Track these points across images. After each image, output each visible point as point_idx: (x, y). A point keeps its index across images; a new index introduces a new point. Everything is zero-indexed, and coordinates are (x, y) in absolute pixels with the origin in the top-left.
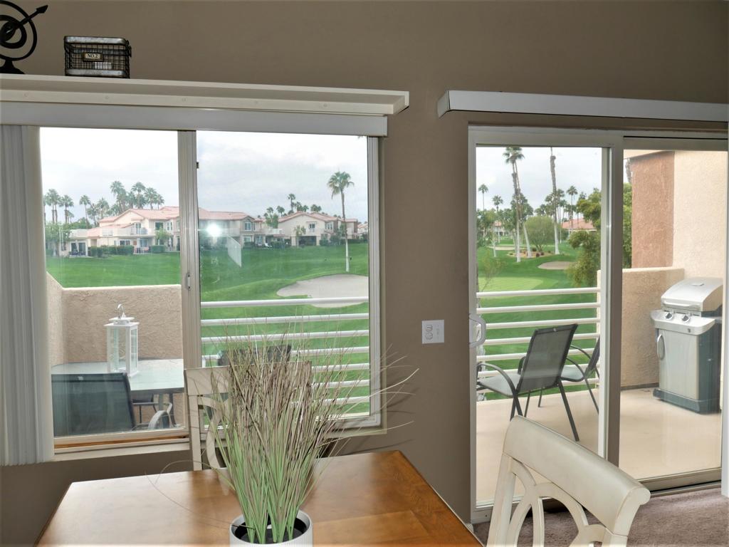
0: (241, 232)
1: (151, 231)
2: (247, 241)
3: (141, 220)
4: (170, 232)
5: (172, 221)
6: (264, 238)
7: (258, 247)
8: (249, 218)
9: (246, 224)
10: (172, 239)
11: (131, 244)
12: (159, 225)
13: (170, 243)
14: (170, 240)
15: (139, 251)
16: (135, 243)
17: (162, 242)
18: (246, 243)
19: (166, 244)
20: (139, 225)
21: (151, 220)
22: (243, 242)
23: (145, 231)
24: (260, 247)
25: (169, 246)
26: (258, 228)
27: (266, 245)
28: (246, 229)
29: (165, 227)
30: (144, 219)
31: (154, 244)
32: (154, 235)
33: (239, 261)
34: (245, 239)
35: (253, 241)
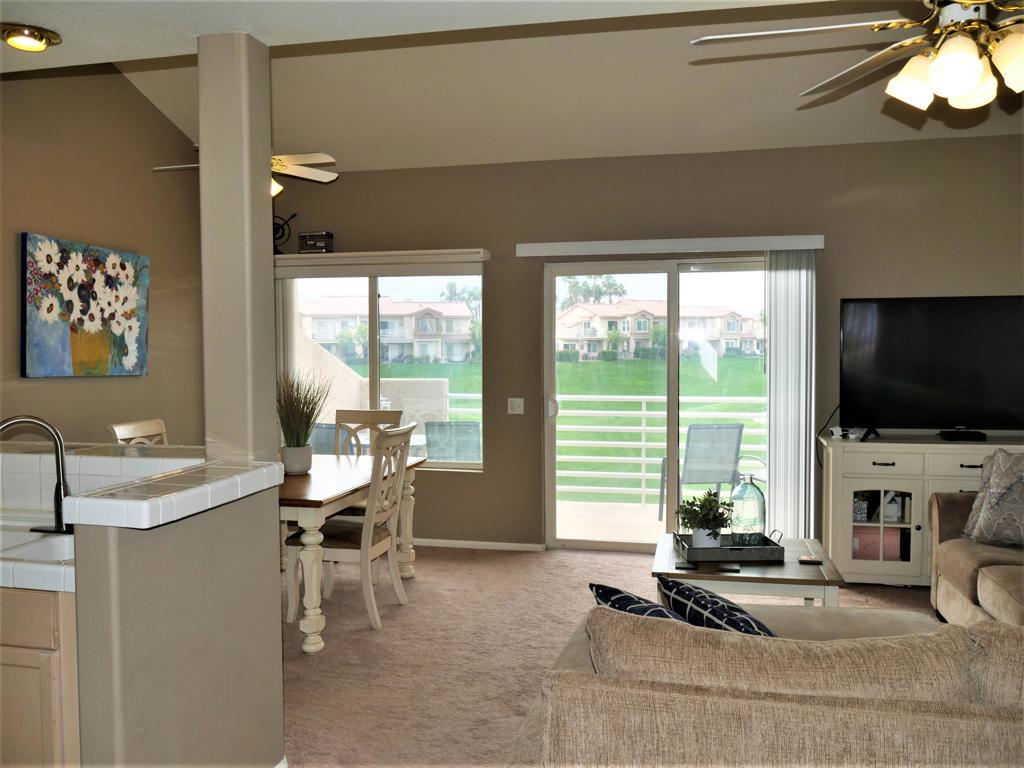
0: (721, 334)
1: (602, 332)
2: (730, 346)
3: (591, 318)
4: (626, 333)
5: (629, 319)
6: (755, 343)
7: (745, 354)
8: (734, 315)
9: (729, 323)
10: (628, 343)
11: (578, 348)
12: (612, 324)
13: (625, 348)
14: (625, 344)
15: (586, 357)
16: (582, 348)
17: (615, 347)
18: (728, 350)
19: (620, 349)
20: (587, 325)
21: (603, 318)
22: (724, 348)
23: (594, 332)
24: (749, 355)
25: (624, 351)
26: (746, 329)
27: (758, 352)
28: (729, 329)
29: (620, 326)
30: (595, 316)
31: (605, 349)
32: (606, 337)
33: (714, 375)
34: (727, 343)
35: (738, 346)
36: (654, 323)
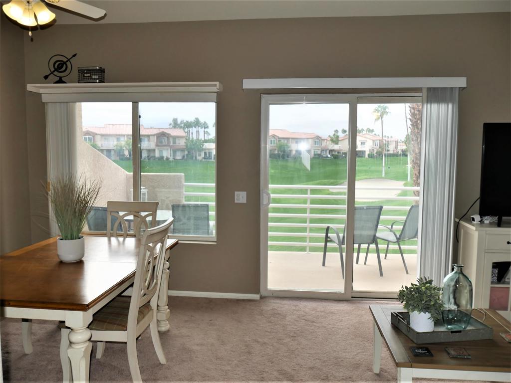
0: (312, 147)
2: (316, 153)
6: (328, 151)
7: (323, 157)
8: (318, 137)
9: (315, 142)
18: (315, 155)
22: (313, 153)
24: (325, 157)
26: (324, 144)
27: (329, 156)
28: (315, 144)
33: (309, 167)
34: (315, 151)
35: (320, 153)
36: (279, 141)
